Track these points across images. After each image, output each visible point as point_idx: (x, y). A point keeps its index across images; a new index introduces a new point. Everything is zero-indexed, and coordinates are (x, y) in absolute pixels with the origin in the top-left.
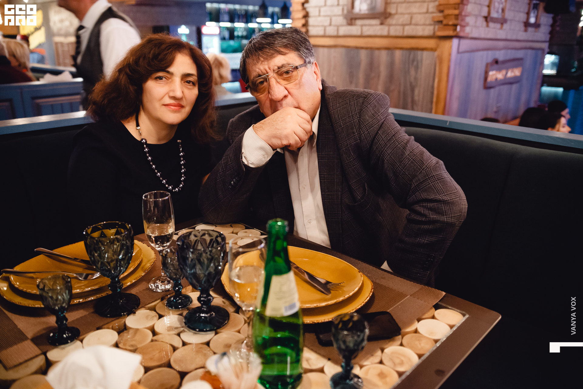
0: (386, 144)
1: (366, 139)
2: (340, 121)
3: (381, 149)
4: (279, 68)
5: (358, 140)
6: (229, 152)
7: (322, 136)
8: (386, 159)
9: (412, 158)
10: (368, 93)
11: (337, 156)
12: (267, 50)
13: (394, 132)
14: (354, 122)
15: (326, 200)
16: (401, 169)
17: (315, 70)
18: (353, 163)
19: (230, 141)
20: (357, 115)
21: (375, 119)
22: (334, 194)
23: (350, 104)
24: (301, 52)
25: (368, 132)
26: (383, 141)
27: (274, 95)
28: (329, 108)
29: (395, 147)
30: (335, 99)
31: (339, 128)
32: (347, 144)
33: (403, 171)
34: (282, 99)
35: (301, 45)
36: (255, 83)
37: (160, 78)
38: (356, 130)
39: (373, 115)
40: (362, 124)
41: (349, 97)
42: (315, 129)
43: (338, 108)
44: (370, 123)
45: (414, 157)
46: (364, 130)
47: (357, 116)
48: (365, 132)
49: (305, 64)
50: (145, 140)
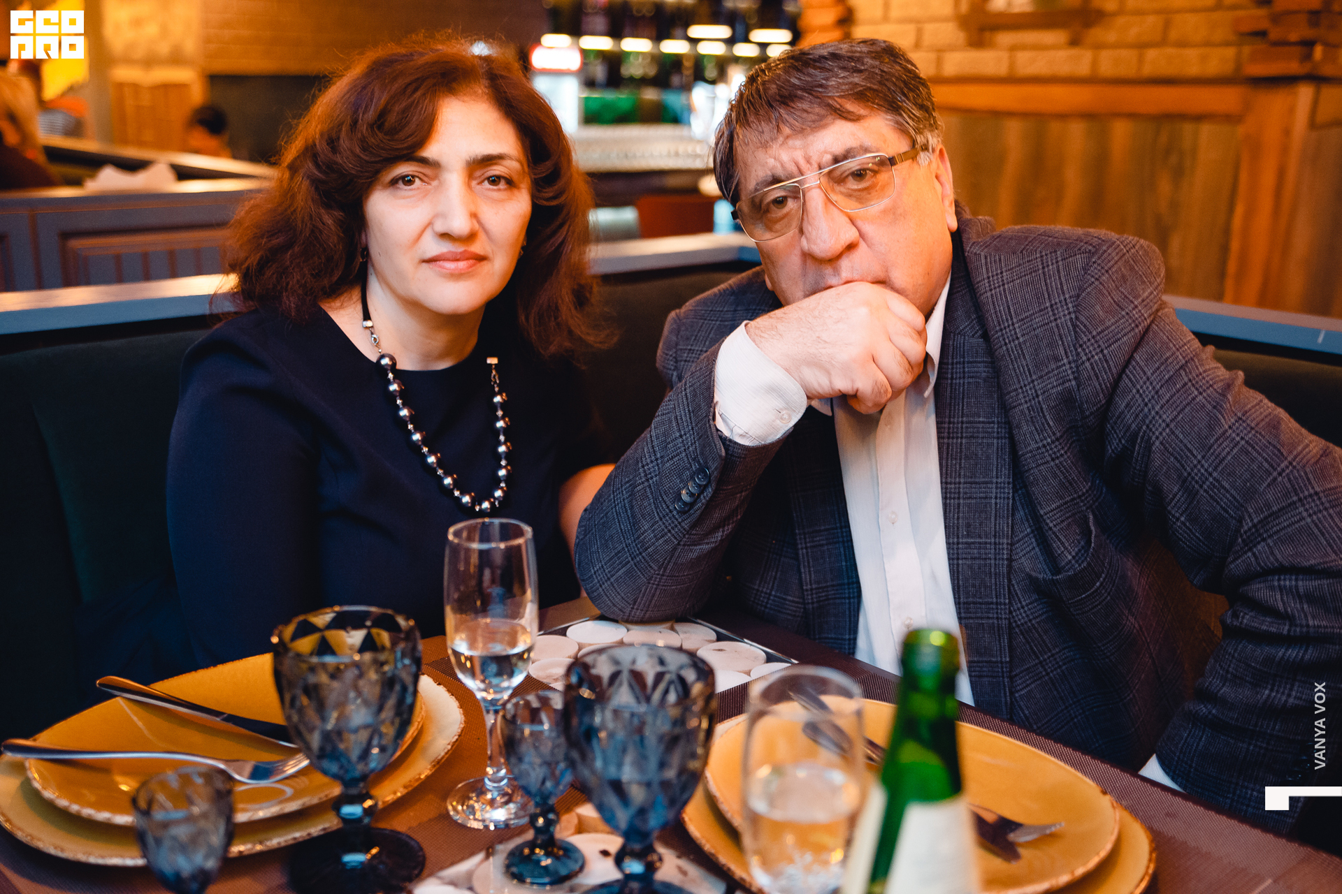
0: (1157, 392)
1: (1098, 378)
2: (1013, 324)
3: (1142, 410)
4: (836, 160)
5: (1070, 380)
7: (953, 368)
8: (1157, 438)
9: (1242, 438)
10: (1099, 239)
11: (998, 428)
12: (805, 106)
13: (1184, 358)
14: (1057, 325)
15: (960, 562)
16: (1206, 470)
17: (939, 172)
18: (1051, 449)
19: (672, 375)
20: (1067, 304)
21: (1123, 317)
22: (986, 543)
23: (1044, 273)
24: (904, 115)
25: (1104, 356)
26: (1148, 383)
27: (819, 241)
28: (978, 283)
29: (1188, 404)
30: (995, 256)
31: (1010, 342)
32: (1036, 391)
33: (1214, 479)
34: (839, 256)
35: (905, 95)
37: (407, 180)
38: (1065, 350)
39: (1118, 305)
40: (1084, 333)
41: (1041, 252)
42: (933, 345)
43: (1008, 283)
44: (1110, 329)
45: (1250, 435)
46: (1090, 352)
47: (1068, 309)
48: (1093, 356)
49: (914, 149)
50: (391, 358)
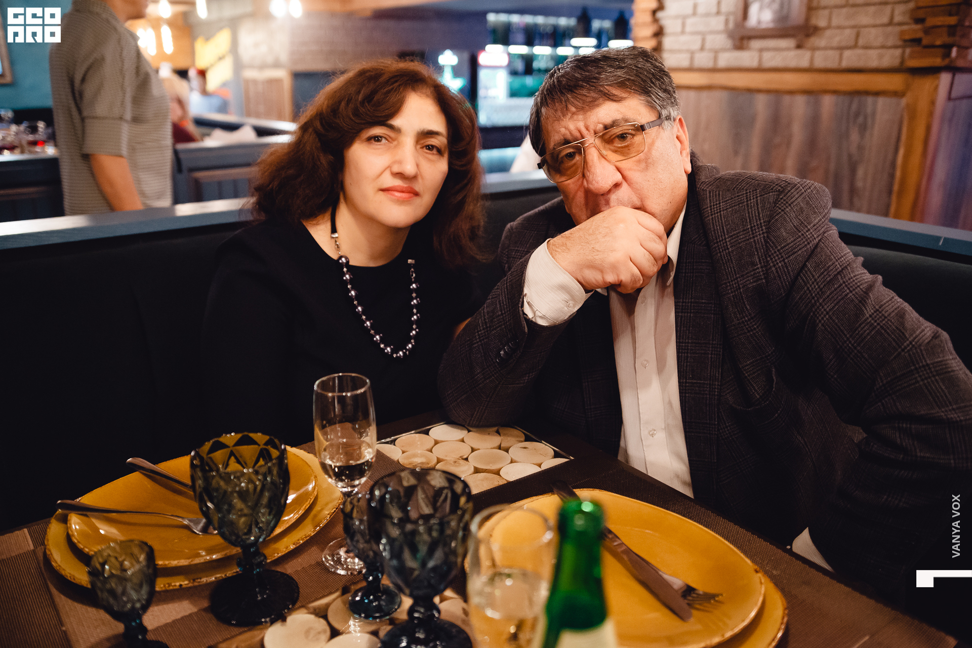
0: (821, 290)
1: (780, 278)
2: (725, 239)
3: (811, 301)
4: (606, 127)
5: (762, 279)
6: (500, 291)
7: (686, 266)
8: (820, 321)
9: (878, 324)
10: (787, 182)
11: (714, 307)
12: (584, 92)
13: (841, 266)
14: (754, 241)
15: (687, 395)
16: (852, 345)
17: (679, 134)
18: (748, 324)
19: (505, 266)
20: (761, 227)
21: (800, 237)
22: (704, 384)
23: (747, 204)
24: (653, 96)
25: (785, 263)
26: (815, 283)
27: (594, 182)
28: (704, 210)
29: (842, 299)
30: (716, 192)
31: (723, 251)
32: (739, 285)
33: (858, 351)
34: (609, 191)
35: (653, 83)
36: (558, 156)
38: (759, 258)
39: (796, 228)
40: (772, 247)
41: (746, 190)
42: (673, 250)
43: (723, 211)
44: (790, 246)
45: (884, 322)
46: (776, 260)
47: (762, 230)
48: (777, 264)
49: (660, 119)
50: (346, 258)
